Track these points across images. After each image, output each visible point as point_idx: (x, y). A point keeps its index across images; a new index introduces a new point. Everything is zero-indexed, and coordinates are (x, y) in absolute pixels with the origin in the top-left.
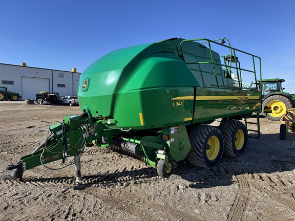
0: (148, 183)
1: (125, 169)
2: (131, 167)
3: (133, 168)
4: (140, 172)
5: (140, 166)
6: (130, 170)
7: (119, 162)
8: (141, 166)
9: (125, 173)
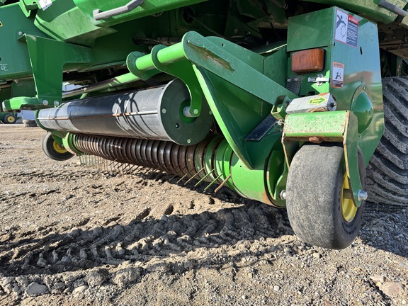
0: (228, 268)
1: (147, 212)
2: (166, 207)
3: (170, 209)
4: (193, 223)
5: (192, 206)
6: (159, 216)
7: (132, 195)
8: (197, 204)
9: (142, 225)
